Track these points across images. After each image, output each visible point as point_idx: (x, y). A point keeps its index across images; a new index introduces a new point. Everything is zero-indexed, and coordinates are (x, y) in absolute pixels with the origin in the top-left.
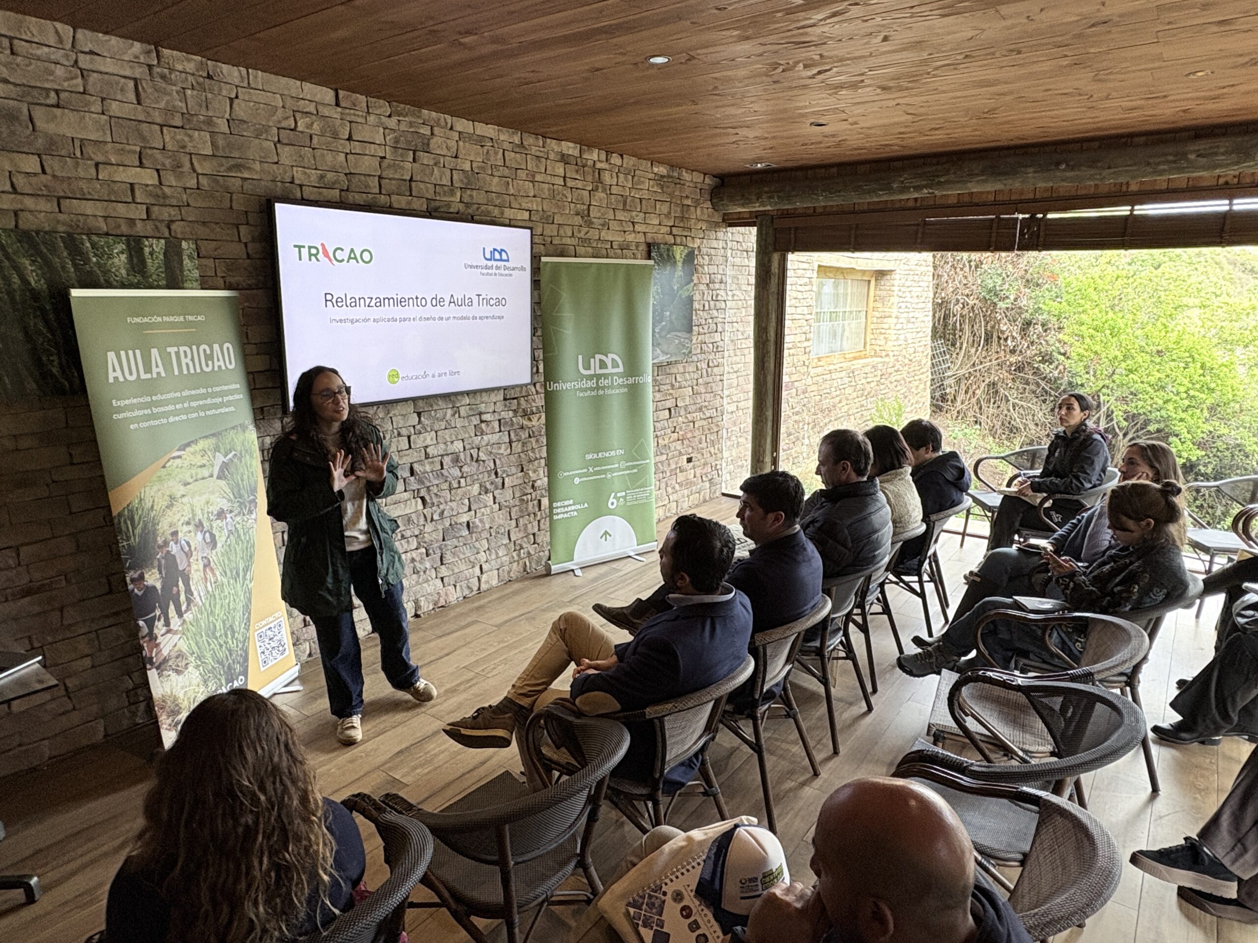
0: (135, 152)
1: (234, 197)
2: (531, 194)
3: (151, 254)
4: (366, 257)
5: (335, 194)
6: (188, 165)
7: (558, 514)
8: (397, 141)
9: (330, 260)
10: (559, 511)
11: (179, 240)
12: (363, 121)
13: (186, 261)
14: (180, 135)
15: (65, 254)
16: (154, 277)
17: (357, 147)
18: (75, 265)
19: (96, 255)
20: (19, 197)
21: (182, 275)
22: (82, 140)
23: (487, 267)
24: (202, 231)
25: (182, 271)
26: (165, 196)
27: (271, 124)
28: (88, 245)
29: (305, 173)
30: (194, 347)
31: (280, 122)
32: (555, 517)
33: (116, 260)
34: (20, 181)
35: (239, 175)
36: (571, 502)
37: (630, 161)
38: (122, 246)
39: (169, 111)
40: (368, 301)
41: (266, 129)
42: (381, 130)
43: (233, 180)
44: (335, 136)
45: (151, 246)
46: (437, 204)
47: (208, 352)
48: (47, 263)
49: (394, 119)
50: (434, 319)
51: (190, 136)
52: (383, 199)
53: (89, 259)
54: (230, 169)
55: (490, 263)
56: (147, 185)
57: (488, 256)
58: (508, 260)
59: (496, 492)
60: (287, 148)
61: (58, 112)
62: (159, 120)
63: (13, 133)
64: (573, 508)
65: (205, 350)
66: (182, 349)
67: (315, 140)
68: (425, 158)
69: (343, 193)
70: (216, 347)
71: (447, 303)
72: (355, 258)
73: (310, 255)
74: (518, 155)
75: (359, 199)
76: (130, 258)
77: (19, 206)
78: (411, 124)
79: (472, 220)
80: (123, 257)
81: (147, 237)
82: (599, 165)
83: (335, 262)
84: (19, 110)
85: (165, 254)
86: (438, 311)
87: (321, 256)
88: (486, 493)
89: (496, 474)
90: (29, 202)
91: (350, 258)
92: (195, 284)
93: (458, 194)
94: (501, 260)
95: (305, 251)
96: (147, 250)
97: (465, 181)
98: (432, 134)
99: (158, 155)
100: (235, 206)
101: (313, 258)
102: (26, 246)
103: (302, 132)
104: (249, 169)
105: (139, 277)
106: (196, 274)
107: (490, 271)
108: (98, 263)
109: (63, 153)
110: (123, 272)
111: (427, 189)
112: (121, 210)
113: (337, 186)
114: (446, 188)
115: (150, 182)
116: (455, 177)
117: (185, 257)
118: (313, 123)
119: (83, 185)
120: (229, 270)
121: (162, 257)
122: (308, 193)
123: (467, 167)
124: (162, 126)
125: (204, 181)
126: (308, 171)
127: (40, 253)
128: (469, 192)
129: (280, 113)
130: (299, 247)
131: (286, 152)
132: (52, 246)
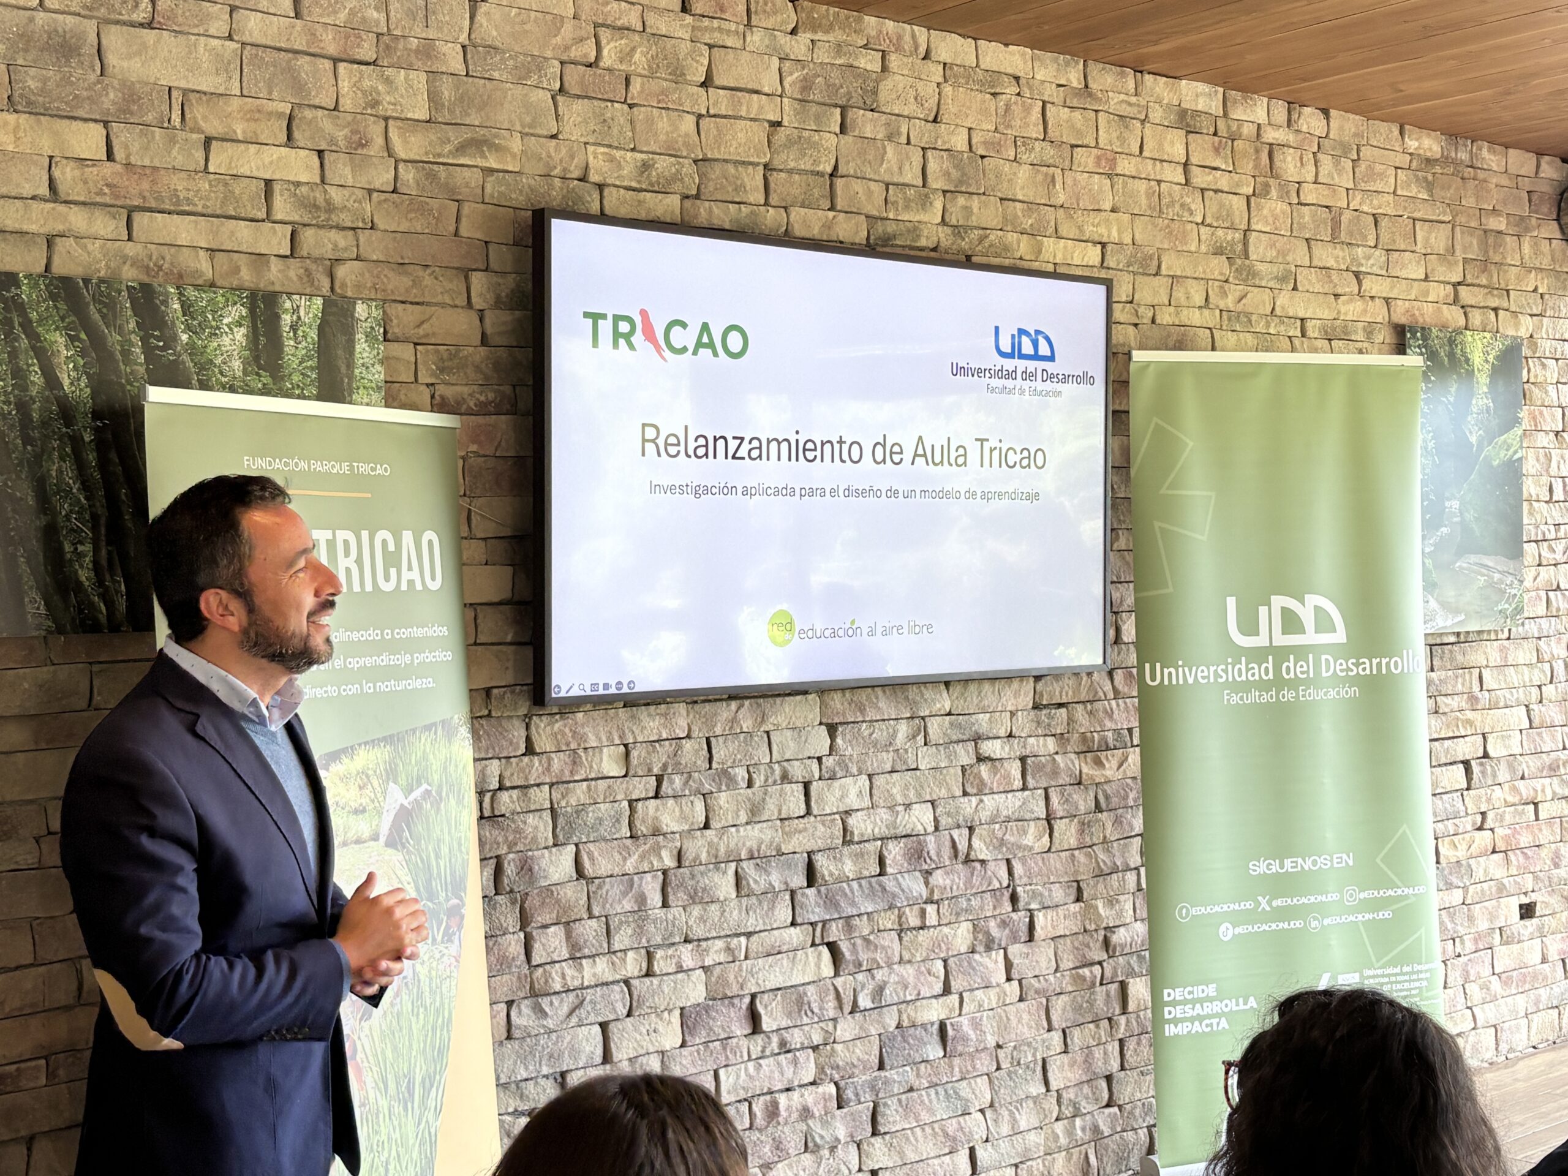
0: (280, 115)
1: (466, 209)
2: (1107, 206)
3: (294, 328)
4: (735, 342)
5: (669, 205)
6: (380, 141)
7: (1175, 1021)
8: (806, 85)
9: (658, 348)
10: (1178, 1012)
11: (353, 302)
12: (739, 44)
13: (361, 346)
14: (370, 78)
15: (132, 325)
16: (296, 378)
17: (721, 101)
18: (148, 350)
19: (188, 328)
20: (61, 208)
21: (351, 377)
22: (186, 92)
23: (1000, 374)
24: (397, 283)
25: (350, 365)
26: (330, 208)
27: (549, 54)
28: (177, 306)
29: (612, 159)
30: (365, 534)
31: (567, 48)
32: (1170, 1030)
33: (226, 340)
34: (66, 175)
35: (480, 162)
36: (1211, 990)
37: (1345, 124)
38: (237, 311)
39: (352, 29)
40: (733, 445)
41: (538, 63)
42: (775, 62)
43: (467, 172)
44: (678, 76)
45: (296, 310)
46: (891, 227)
47: (391, 547)
48: (97, 342)
49: (804, 37)
50: (877, 493)
51: (388, 81)
52: (772, 218)
53: (175, 338)
54: (461, 149)
55: (1009, 364)
56: (298, 184)
57: (1006, 347)
58: (1051, 358)
59: (1015, 950)
60: (579, 106)
61: (149, 35)
62: (332, 50)
63: (66, 81)
64: (1216, 1007)
65: (384, 542)
66: (342, 535)
67: (636, 85)
68: (867, 124)
69: (688, 203)
70: (407, 537)
71: (908, 456)
72: (711, 345)
73: (617, 335)
74: (1077, 114)
75: (722, 215)
76: (253, 337)
77: (60, 227)
78: (839, 48)
79: (967, 262)
80: (240, 334)
81: (289, 294)
82: (1271, 135)
83: (667, 353)
84: (81, 37)
85: (320, 329)
86: (886, 476)
87: (638, 338)
88: (989, 948)
89: (1014, 899)
90: (77, 219)
91: (699, 345)
92: (376, 397)
93: (938, 205)
94: (1036, 357)
95: (605, 326)
96: (287, 319)
97: (955, 174)
98: (884, 68)
99: (326, 123)
100: (464, 232)
101: (622, 341)
102: (62, 306)
103: (609, 70)
104: (498, 148)
105: (266, 379)
106: (378, 374)
107: (1010, 383)
108: (191, 347)
109: (149, 118)
110: (237, 364)
111: (869, 193)
112: (243, 235)
113: (677, 187)
114: (911, 192)
115: (303, 179)
116: (932, 166)
117: (360, 336)
118: (633, 49)
119: (179, 183)
120: (442, 370)
121: (314, 335)
122: (614, 201)
123: (959, 142)
124: (336, 61)
125: (408, 175)
126: (618, 154)
127: (86, 324)
128: (961, 200)
129: (568, 30)
130: (595, 317)
131: (575, 111)
132: (109, 307)
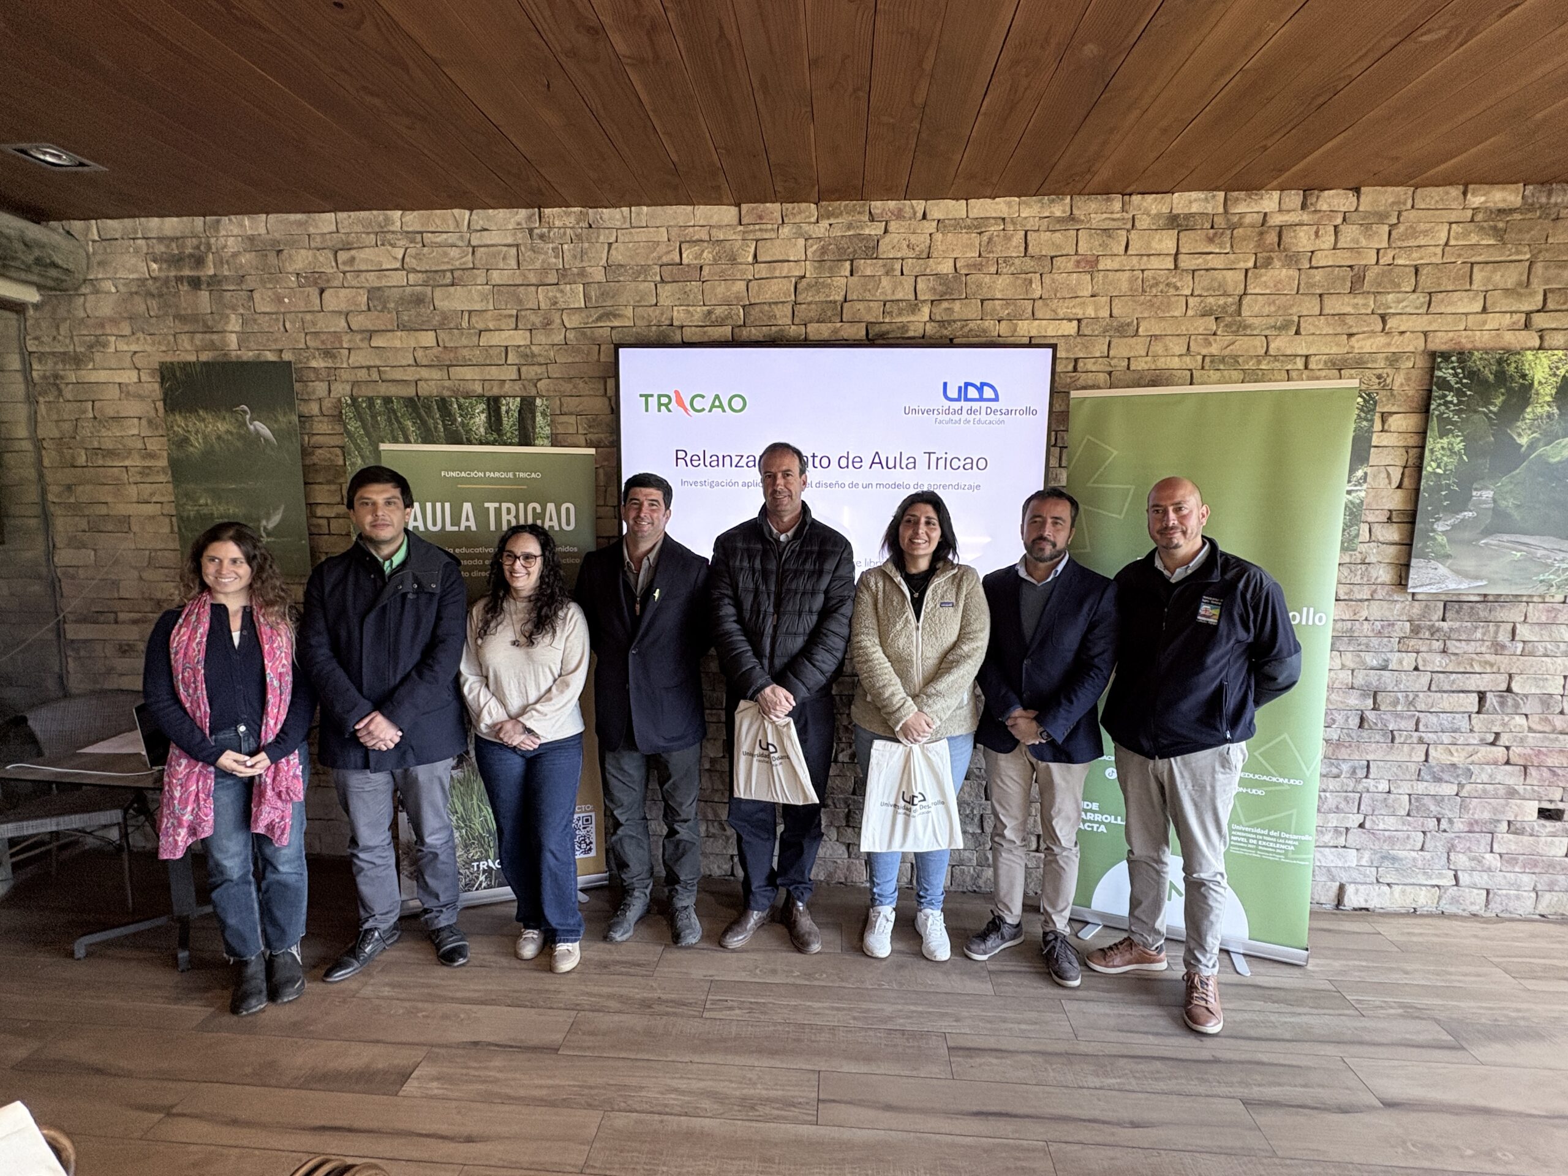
0: (511, 316)
1: (603, 348)
3: (507, 412)
4: (737, 403)
5: (725, 332)
6: (559, 321)
8: (824, 251)
9: (686, 410)
11: (534, 398)
13: (539, 419)
14: (552, 292)
15: (438, 416)
16: (509, 435)
17: (762, 270)
18: (444, 426)
19: (461, 415)
20: (419, 369)
21: (534, 433)
22: (470, 312)
23: (948, 411)
24: (567, 387)
25: (534, 428)
26: (533, 355)
27: (650, 263)
28: (455, 406)
29: (688, 312)
30: (521, 505)
31: (660, 258)
33: (477, 420)
34: (419, 354)
35: (609, 324)
38: (483, 406)
39: (545, 270)
40: (735, 460)
41: (644, 269)
43: (601, 330)
45: (508, 404)
46: (885, 327)
47: (539, 510)
48: (424, 423)
49: (825, 224)
50: (842, 486)
51: (562, 291)
52: (794, 331)
53: (456, 420)
54: (599, 319)
55: (956, 405)
56: (519, 346)
57: (953, 393)
58: (996, 399)
60: (668, 287)
61: (452, 289)
62: (534, 281)
63: (419, 314)
64: (1098, 817)
65: (534, 509)
66: (504, 506)
67: (706, 271)
68: (867, 267)
69: (736, 330)
70: (551, 507)
71: (867, 463)
72: (721, 406)
73: (660, 404)
76: (489, 417)
77: (418, 377)
78: (849, 227)
80: (483, 416)
81: (505, 397)
83: (692, 412)
84: (425, 295)
85: (520, 412)
86: (850, 475)
87: (673, 406)
90: (424, 373)
91: (713, 406)
92: (546, 442)
93: (926, 310)
94: (981, 399)
95: (653, 402)
96: (504, 408)
97: (940, 288)
98: (886, 231)
99: (533, 318)
100: (602, 360)
101: (663, 408)
102: (410, 410)
103: (688, 265)
104: (620, 316)
105: (495, 436)
106: (547, 430)
107: (956, 417)
108: (463, 424)
109: (452, 325)
110: (482, 430)
111: (869, 309)
112: (494, 373)
113: (729, 321)
114: (902, 305)
115: (522, 343)
117: (538, 414)
118: (703, 251)
119: (466, 352)
120: (590, 427)
121: (516, 415)
122: (689, 334)
123: (946, 268)
124: (538, 286)
125: (571, 335)
126: (691, 309)
127: (419, 417)
128: (945, 305)
129: (662, 249)
130: (647, 396)
131: (666, 291)
132: (428, 409)
